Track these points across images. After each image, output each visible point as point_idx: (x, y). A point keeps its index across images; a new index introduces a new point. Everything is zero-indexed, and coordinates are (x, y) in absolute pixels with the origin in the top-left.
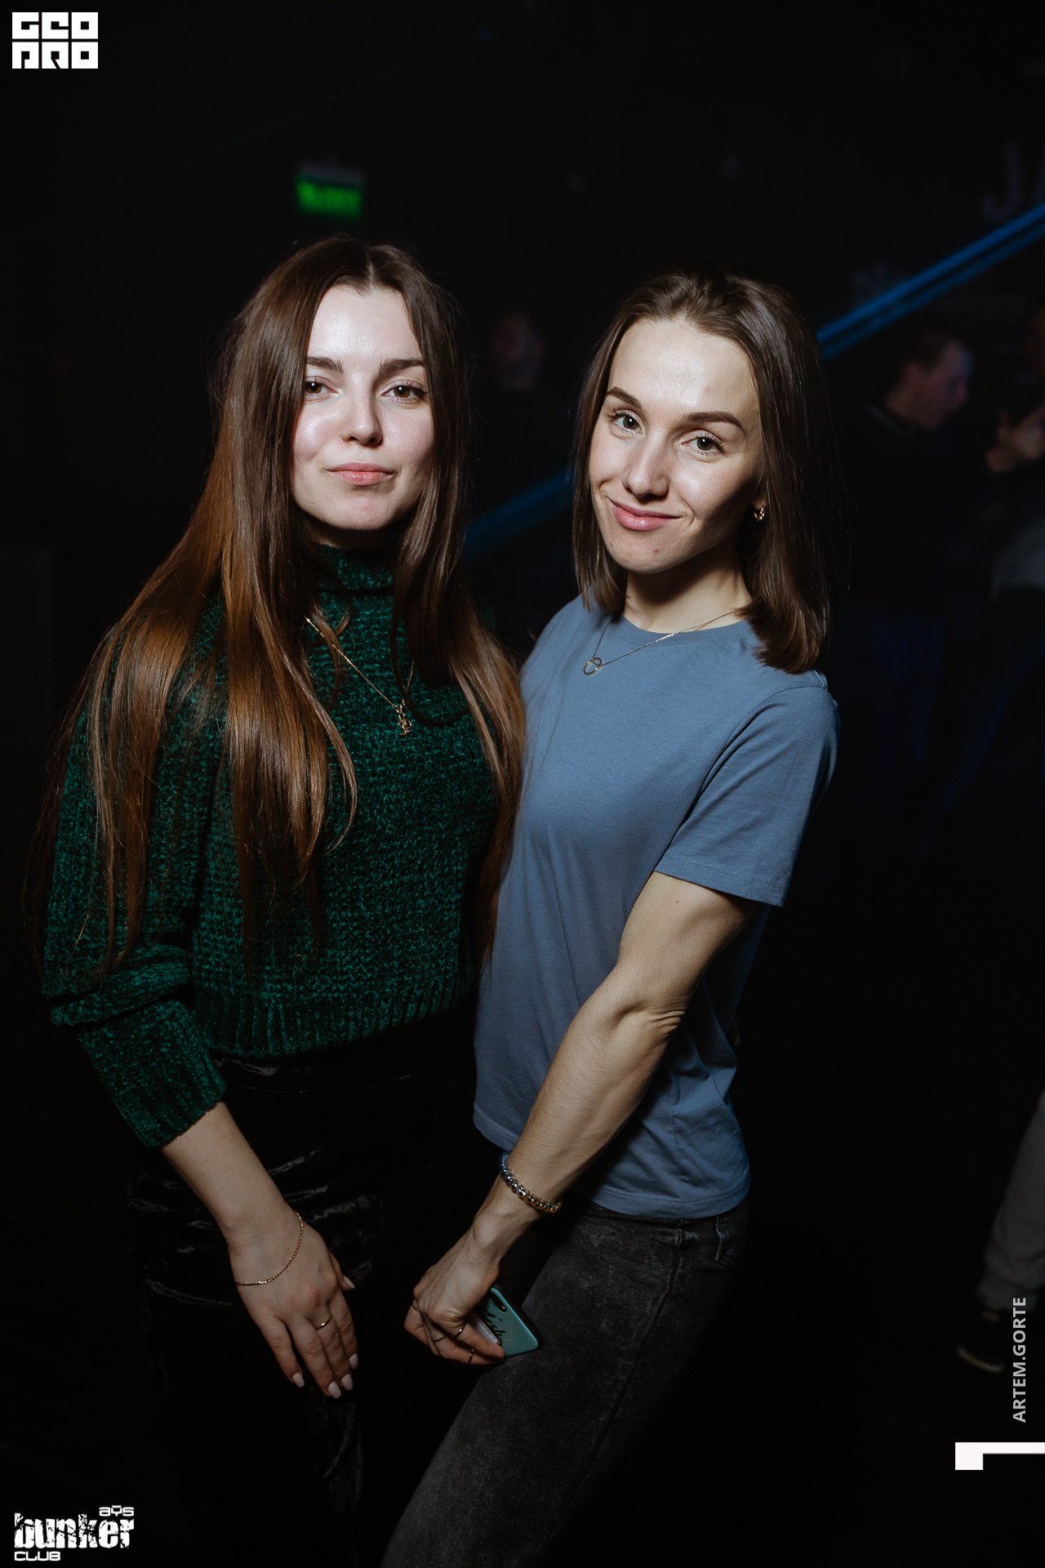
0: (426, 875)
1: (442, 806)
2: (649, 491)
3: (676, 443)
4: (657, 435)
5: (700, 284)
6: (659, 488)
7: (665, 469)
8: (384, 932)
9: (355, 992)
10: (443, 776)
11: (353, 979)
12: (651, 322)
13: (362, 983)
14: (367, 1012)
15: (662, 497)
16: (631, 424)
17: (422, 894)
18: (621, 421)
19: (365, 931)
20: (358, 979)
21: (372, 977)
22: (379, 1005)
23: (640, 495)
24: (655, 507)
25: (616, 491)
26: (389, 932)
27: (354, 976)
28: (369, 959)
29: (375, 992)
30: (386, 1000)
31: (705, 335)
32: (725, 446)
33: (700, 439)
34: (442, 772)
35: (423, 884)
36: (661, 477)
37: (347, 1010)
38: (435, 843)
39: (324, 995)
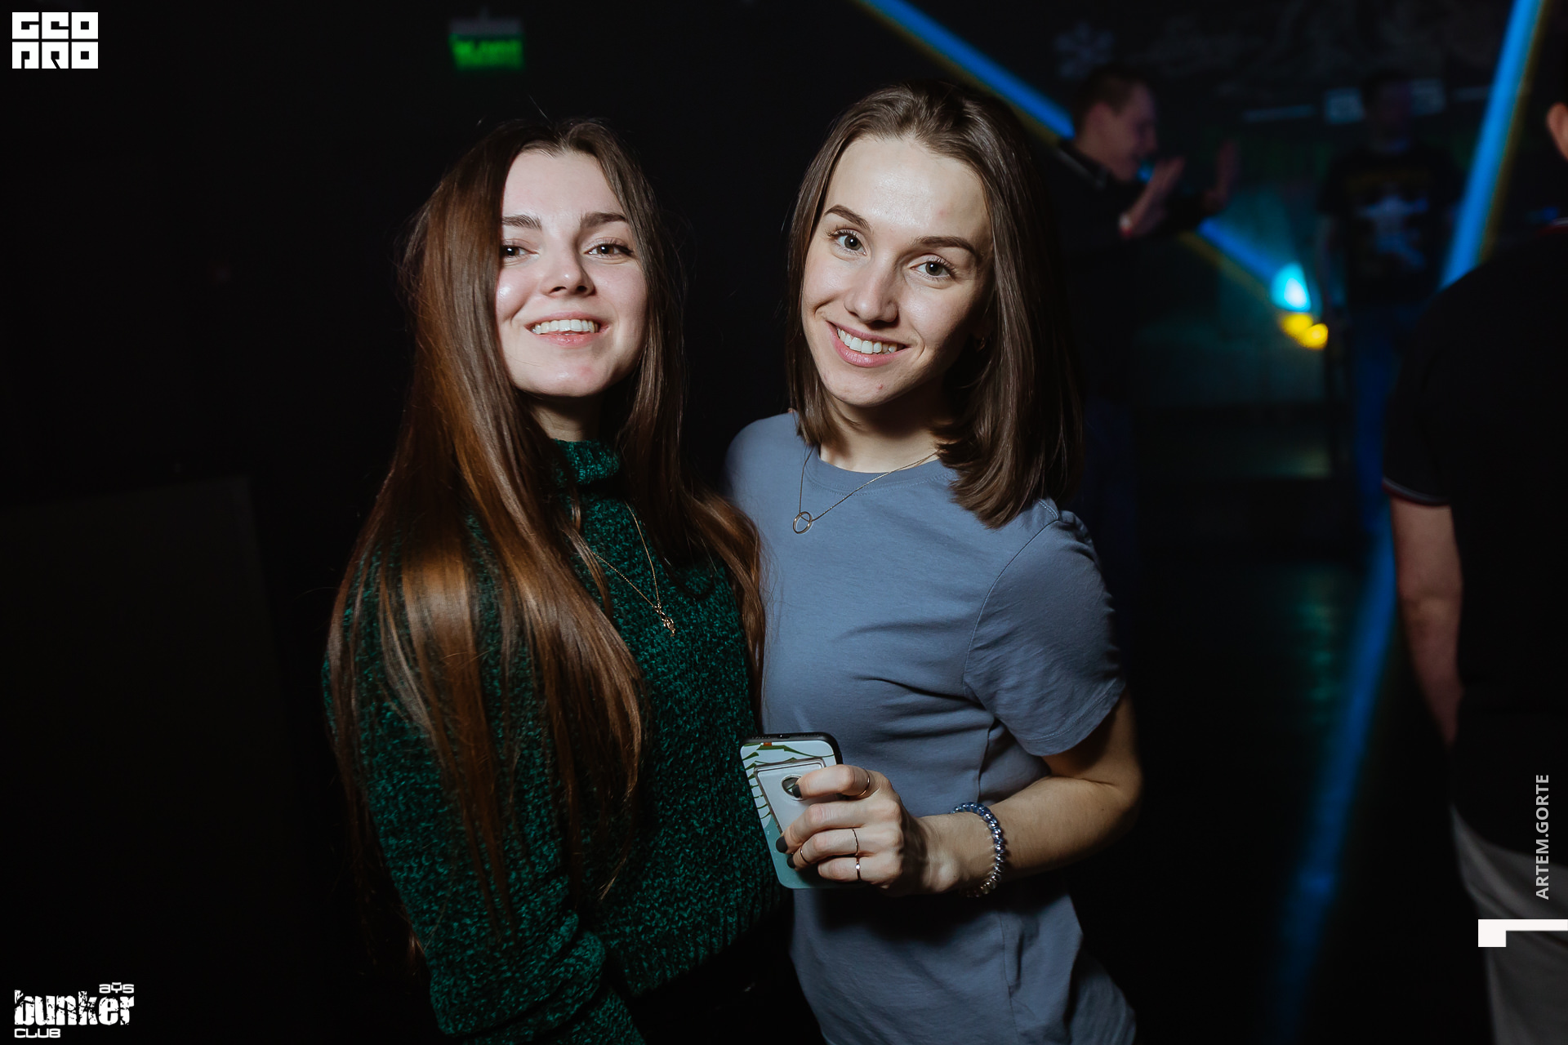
0: (736, 770)
1: (723, 694)
2: (878, 317)
3: (904, 268)
4: (884, 258)
5: (930, 106)
6: (888, 314)
7: (894, 294)
8: (720, 844)
9: (699, 914)
10: (713, 664)
11: (695, 901)
12: (878, 139)
13: (705, 903)
14: (715, 932)
15: (894, 323)
16: (853, 244)
17: (740, 791)
18: (842, 239)
19: (701, 849)
20: (700, 899)
21: (713, 893)
22: (726, 921)
23: (868, 321)
24: (887, 334)
25: (837, 313)
26: (724, 842)
27: (695, 898)
28: (708, 876)
29: (719, 909)
30: (731, 914)
31: (936, 156)
32: (957, 271)
33: (929, 263)
34: (711, 660)
35: (737, 781)
36: (889, 302)
37: (695, 936)
38: (732, 734)
39: (668, 928)
